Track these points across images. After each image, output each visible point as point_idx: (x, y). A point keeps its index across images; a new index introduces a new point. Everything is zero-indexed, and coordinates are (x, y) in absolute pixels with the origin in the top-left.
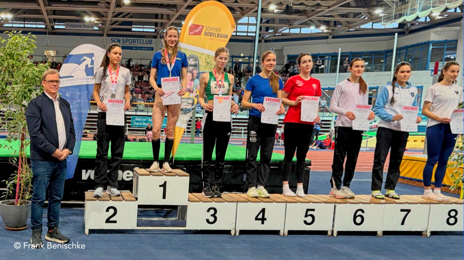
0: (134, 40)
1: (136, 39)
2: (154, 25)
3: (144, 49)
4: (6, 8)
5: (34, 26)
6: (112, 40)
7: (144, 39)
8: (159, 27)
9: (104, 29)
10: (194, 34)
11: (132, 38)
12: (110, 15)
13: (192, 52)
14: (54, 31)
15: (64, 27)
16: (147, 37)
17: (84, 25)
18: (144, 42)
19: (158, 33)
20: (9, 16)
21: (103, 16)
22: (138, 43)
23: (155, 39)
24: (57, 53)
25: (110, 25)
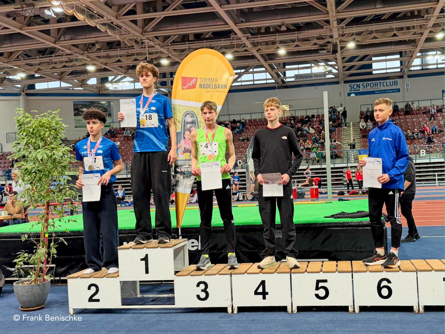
0: (376, 84)
1: (378, 82)
3: (388, 91)
5: (265, 82)
6: (350, 87)
7: (388, 81)
8: (404, 65)
9: (339, 75)
11: (374, 82)
12: (339, 60)
13: (188, 108)
16: (391, 78)
17: (315, 75)
18: (388, 84)
19: (404, 72)
22: (380, 86)
23: (401, 79)
24: (290, 106)
25: (343, 71)
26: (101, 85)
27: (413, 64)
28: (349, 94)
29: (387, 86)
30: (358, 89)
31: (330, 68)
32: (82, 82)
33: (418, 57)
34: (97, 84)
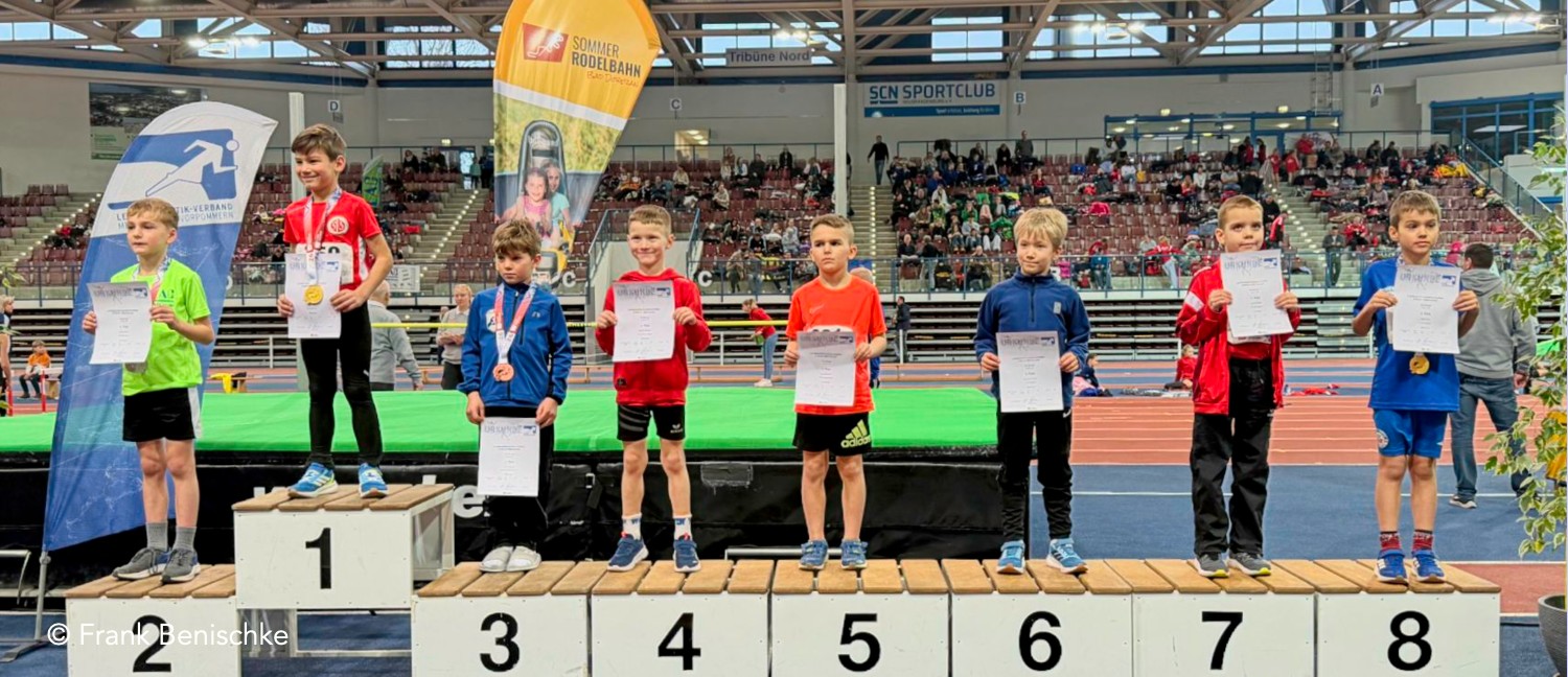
0: (940, 89)
1: (944, 83)
3: (970, 110)
6: (872, 92)
7: (971, 83)
8: (1013, 45)
9: (844, 60)
11: (934, 84)
14: (698, 75)
16: (979, 75)
17: (781, 54)
18: (971, 92)
19: (1011, 64)
22: (950, 96)
23: (1004, 82)
24: (710, 135)
25: (857, 48)
26: (175, 42)
27: (1035, 44)
28: (869, 112)
29: (967, 95)
30: (893, 98)
31: (819, 39)
32: (119, 29)
33: (1048, 26)
34: (163, 36)
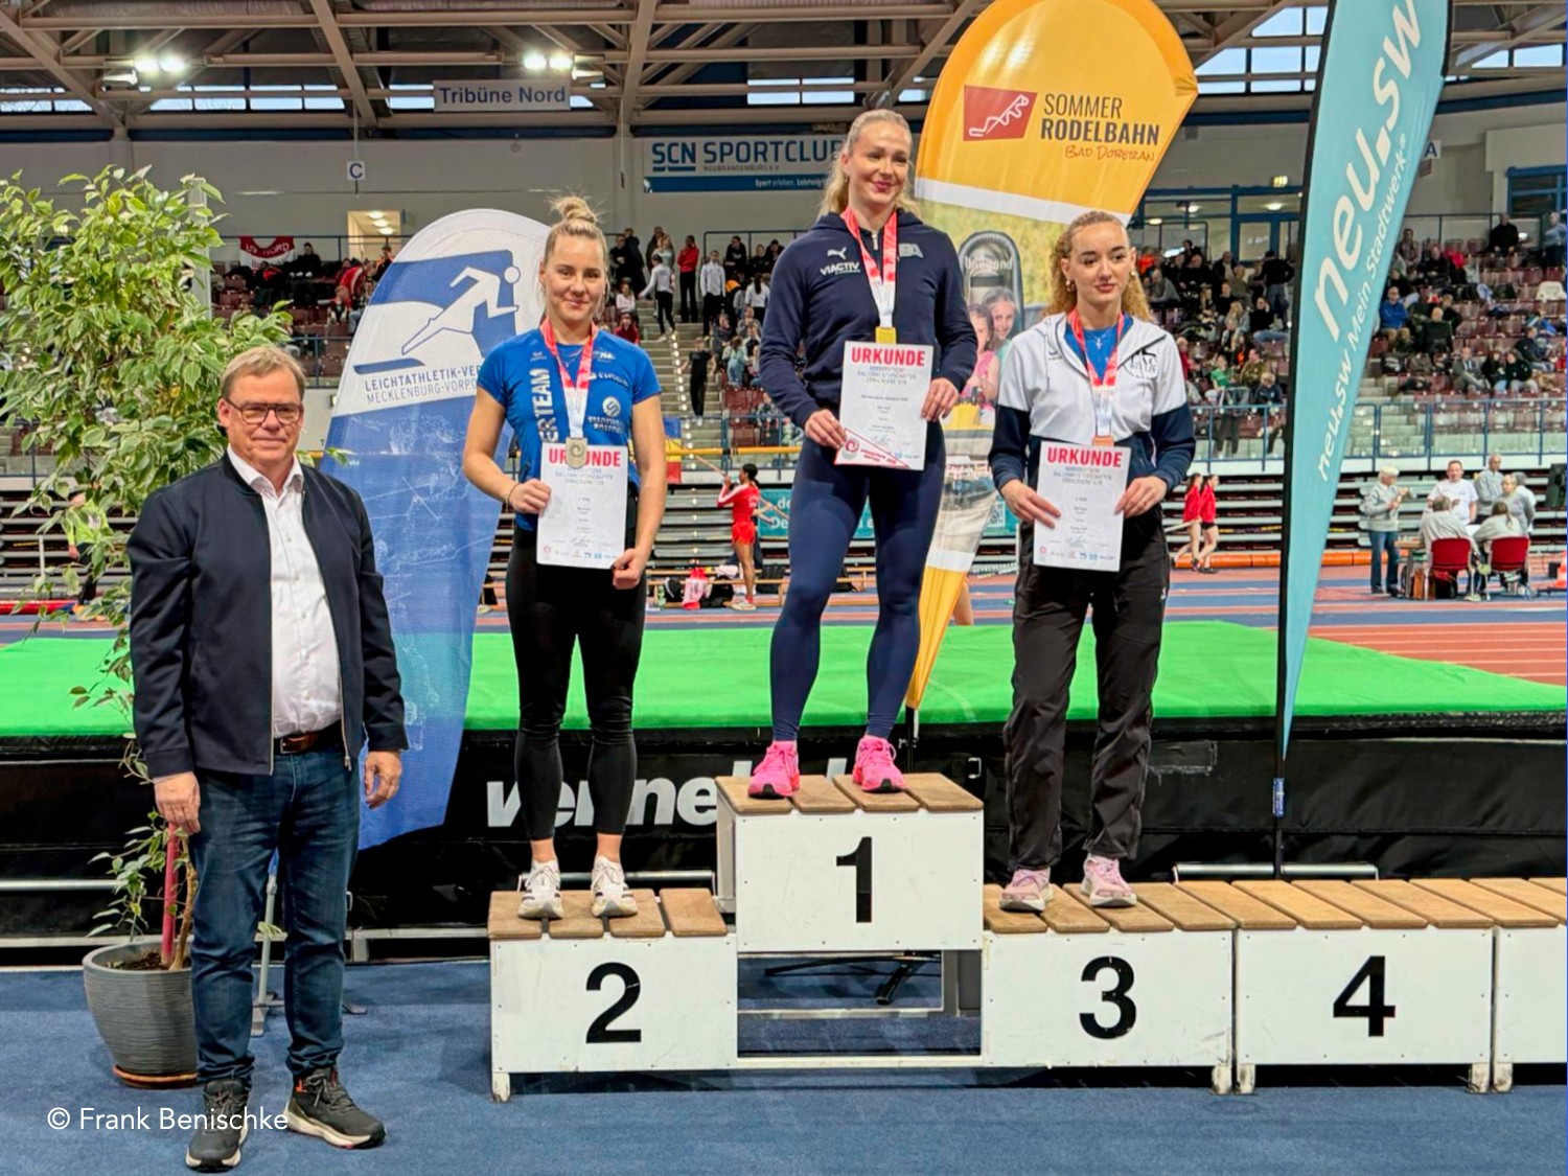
0: (761, 148)
1: (767, 139)
2: (852, 71)
3: (807, 183)
4: (160, 31)
5: (295, 104)
6: (656, 152)
7: (808, 139)
8: (874, 80)
9: (616, 102)
10: (986, 137)
11: (751, 139)
12: (640, 37)
13: (982, 218)
14: (384, 123)
15: (428, 103)
16: (820, 127)
17: (522, 90)
18: (808, 153)
20: (175, 65)
21: (609, 46)
22: (776, 159)
25: (641, 82)
29: (802, 159)
30: (688, 163)
